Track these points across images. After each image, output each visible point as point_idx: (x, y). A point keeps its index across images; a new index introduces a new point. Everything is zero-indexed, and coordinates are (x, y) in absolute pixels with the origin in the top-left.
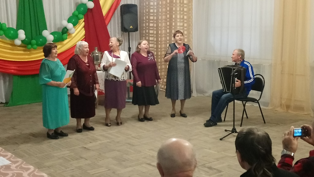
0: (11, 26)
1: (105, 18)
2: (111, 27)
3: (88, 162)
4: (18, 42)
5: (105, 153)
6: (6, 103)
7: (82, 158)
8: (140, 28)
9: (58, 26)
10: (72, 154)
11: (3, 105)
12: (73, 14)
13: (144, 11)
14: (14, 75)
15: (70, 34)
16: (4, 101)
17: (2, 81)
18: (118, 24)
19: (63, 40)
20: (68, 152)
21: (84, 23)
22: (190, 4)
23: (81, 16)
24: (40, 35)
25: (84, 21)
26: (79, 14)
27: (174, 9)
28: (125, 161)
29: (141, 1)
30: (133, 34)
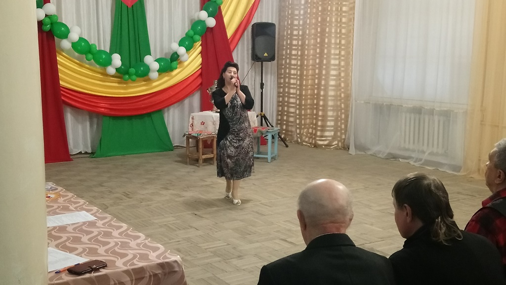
0: (103, 49)
1: (230, 41)
2: (237, 54)
3: (200, 233)
4: (111, 70)
5: (223, 222)
6: (93, 153)
7: (191, 227)
8: (278, 57)
9: (166, 50)
10: (178, 221)
11: (88, 155)
12: (186, 34)
13: (284, 33)
14: (105, 115)
15: (181, 63)
16: (90, 151)
17: (88, 124)
18: (248, 50)
19: (172, 70)
20: (173, 219)
21: (201, 47)
22: (351, 23)
23: (198, 37)
24: (141, 61)
25: (201, 45)
26: (195, 34)
27: (327, 30)
28: (250, 234)
29: (281, 18)
30: (268, 65)
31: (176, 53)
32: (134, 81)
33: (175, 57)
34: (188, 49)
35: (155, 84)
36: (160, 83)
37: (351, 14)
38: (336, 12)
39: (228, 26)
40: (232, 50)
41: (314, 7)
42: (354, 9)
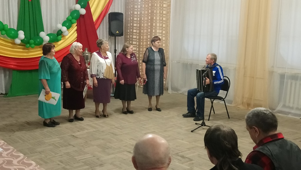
0: (12, 27)
1: (95, 23)
2: (100, 32)
3: (76, 149)
4: (18, 41)
5: (91, 141)
6: (6, 94)
7: (70, 145)
8: (125, 34)
9: (54, 29)
10: (61, 141)
11: (3, 96)
12: (67, 19)
13: (129, 19)
14: (14, 69)
15: (64, 36)
16: (4, 92)
17: (3, 75)
18: (106, 29)
19: (58, 41)
20: (58, 139)
21: (76, 27)
22: (168, 15)
23: (74, 21)
24: (37, 35)
25: (76, 26)
26: (72, 19)
27: (154, 18)
28: (108, 149)
29: (126, 10)
30: (119, 38)
31: (60, 30)
32: (33, 48)
33: (60, 33)
34: (68, 28)
37: (169, 9)
38: (159, 7)
39: (93, 14)
40: (96, 29)
41: (146, 4)
42: (170, 6)
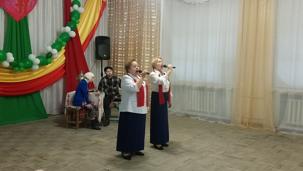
4: (6, 64)
19: (48, 64)
21: (64, 50)
23: (64, 43)
31: (50, 53)
32: (22, 71)
33: (49, 56)
35: (35, 73)
36: (38, 73)
37: (157, 34)
39: (81, 37)
40: (84, 52)
